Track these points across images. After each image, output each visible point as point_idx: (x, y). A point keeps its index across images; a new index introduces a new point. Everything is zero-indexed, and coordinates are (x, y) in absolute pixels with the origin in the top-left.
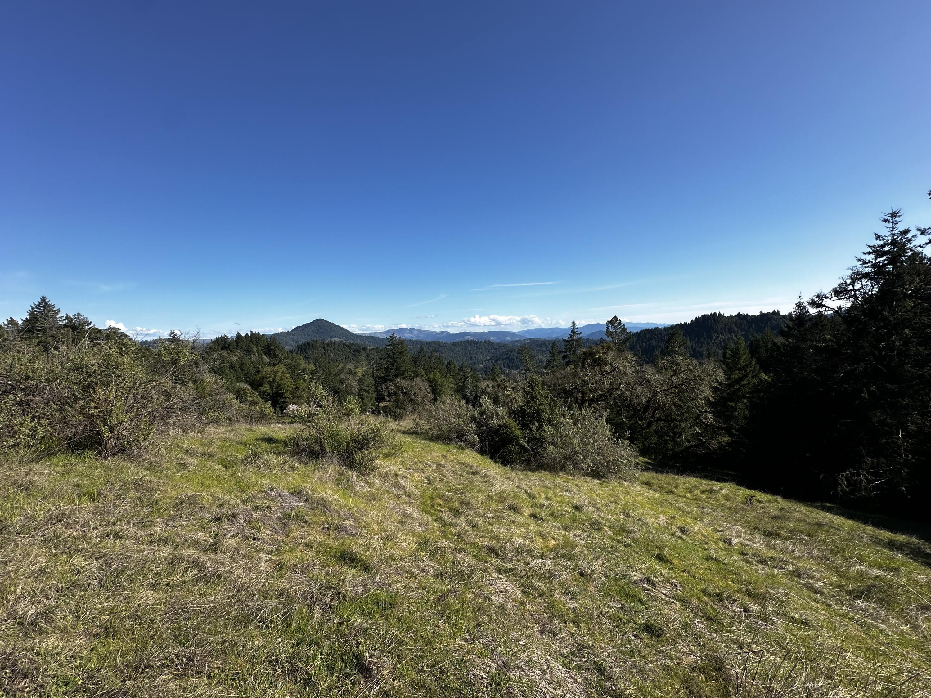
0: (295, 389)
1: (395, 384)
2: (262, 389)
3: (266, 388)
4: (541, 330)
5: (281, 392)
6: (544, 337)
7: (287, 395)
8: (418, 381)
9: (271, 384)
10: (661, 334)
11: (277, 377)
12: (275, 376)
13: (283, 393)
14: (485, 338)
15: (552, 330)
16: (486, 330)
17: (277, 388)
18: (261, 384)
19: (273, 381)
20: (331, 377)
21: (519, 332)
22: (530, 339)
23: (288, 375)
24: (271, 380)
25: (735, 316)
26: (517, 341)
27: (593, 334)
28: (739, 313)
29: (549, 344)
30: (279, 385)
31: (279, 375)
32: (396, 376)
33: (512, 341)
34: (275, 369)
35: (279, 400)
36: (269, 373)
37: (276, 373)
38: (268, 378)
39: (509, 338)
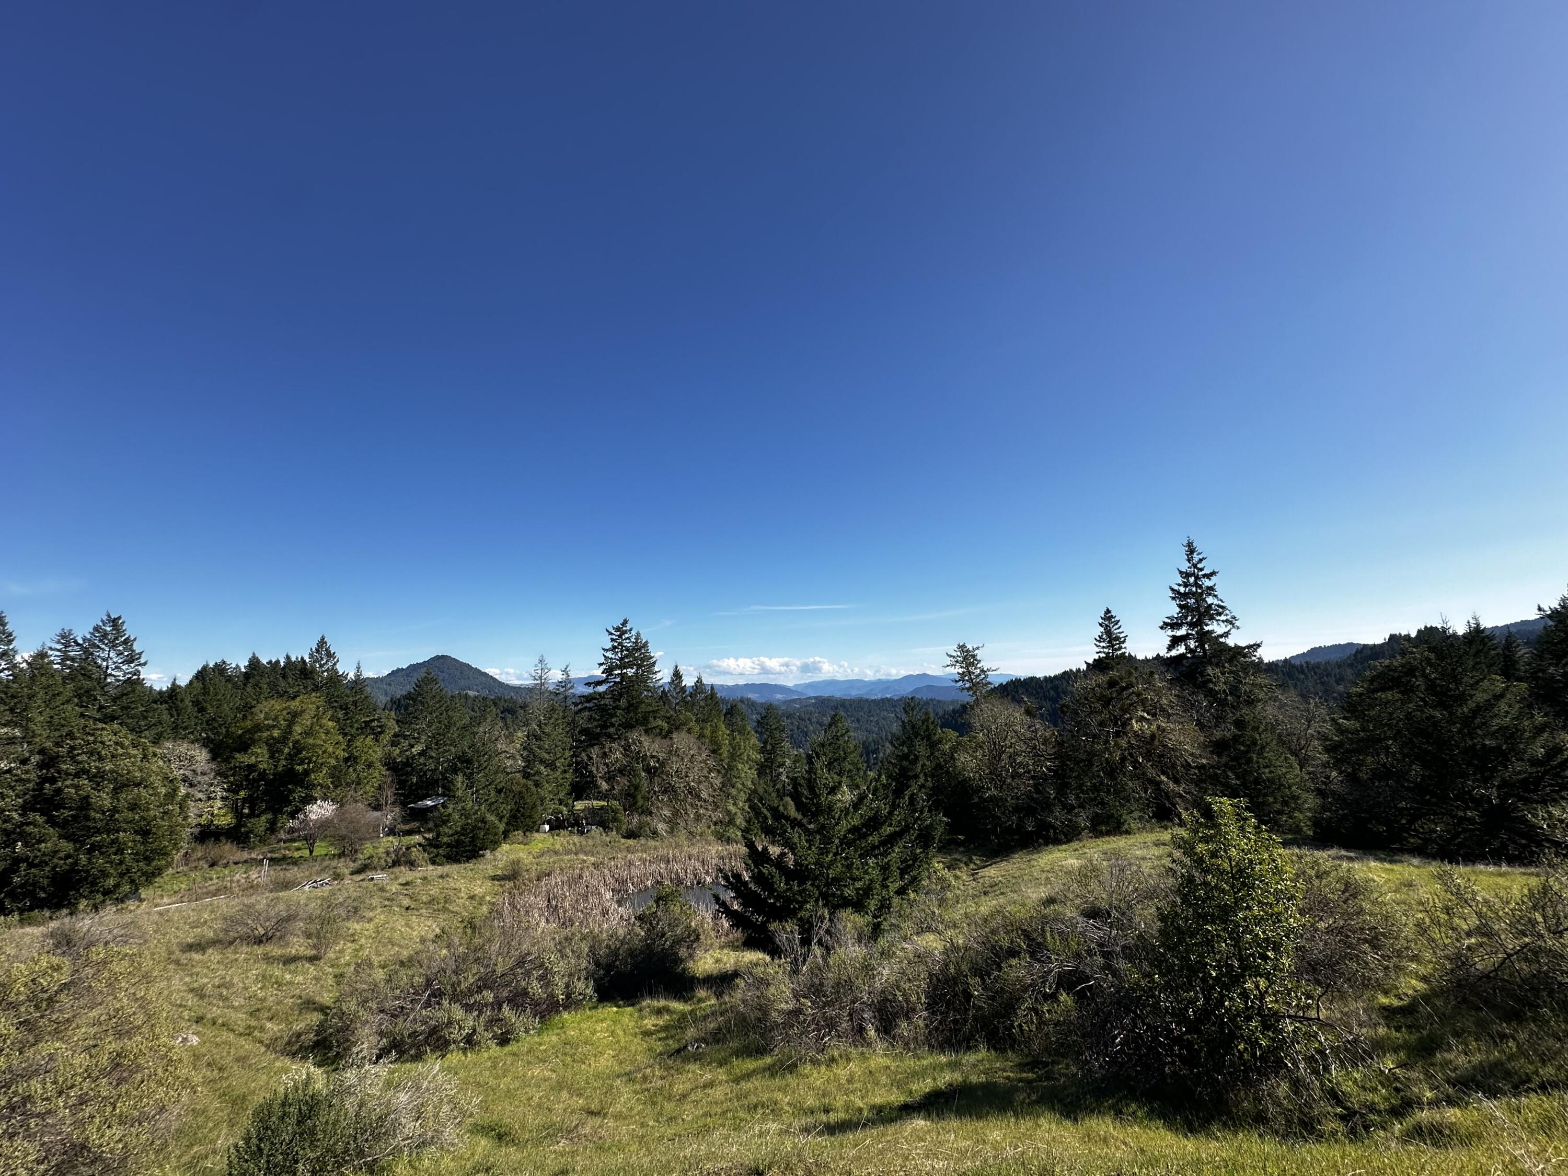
0: (346, 760)
1: (627, 748)
2: (244, 759)
3: (259, 756)
4: (833, 683)
5: (300, 768)
6: (838, 694)
7: (321, 777)
8: (681, 740)
9: (274, 749)
10: (1041, 687)
11: (298, 729)
12: (291, 724)
13: (307, 773)
14: (738, 695)
15: (851, 683)
16: (742, 682)
17: (290, 757)
18: (244, 746)
19: (284, 739)
20: (454, 733)
21: (796, 685)
22: (815, 698)
23: (330, 723)
24: (276, 733)
25: (1154, 659)
26: (794, 701)
27: (917, 690)
28: (1158, 655)
29: (851, 705)
30: (298, 748)
31: (307, 720)
32: (629, 726)
33: (786, 701)
34: (295, 704)
35: (291, 792)
36: (272, 715)
37: (295, 716)
38: (269, 728)
39: (779, 696)
